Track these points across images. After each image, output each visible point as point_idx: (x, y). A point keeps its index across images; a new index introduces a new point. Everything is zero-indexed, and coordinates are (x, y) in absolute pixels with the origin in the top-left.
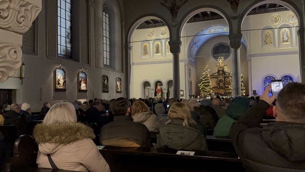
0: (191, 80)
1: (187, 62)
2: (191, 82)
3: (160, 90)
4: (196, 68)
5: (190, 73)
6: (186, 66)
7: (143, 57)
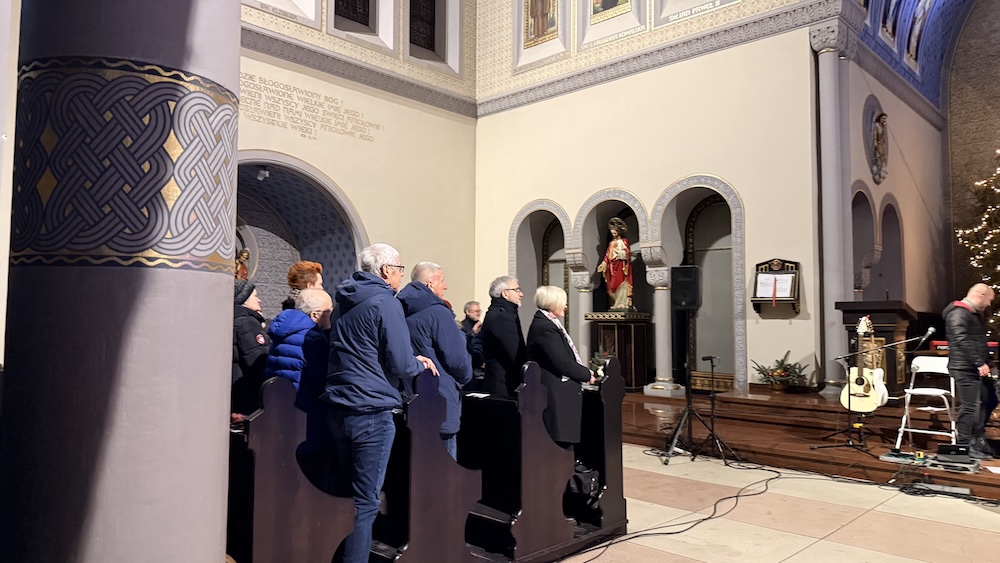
0: (889, 196)
1: (834, 23)
2: (891, 213)
3: (625, 269)
4: (941, 126)
5: (881, 138)
6: (827, 60)
7: (529, 56)
